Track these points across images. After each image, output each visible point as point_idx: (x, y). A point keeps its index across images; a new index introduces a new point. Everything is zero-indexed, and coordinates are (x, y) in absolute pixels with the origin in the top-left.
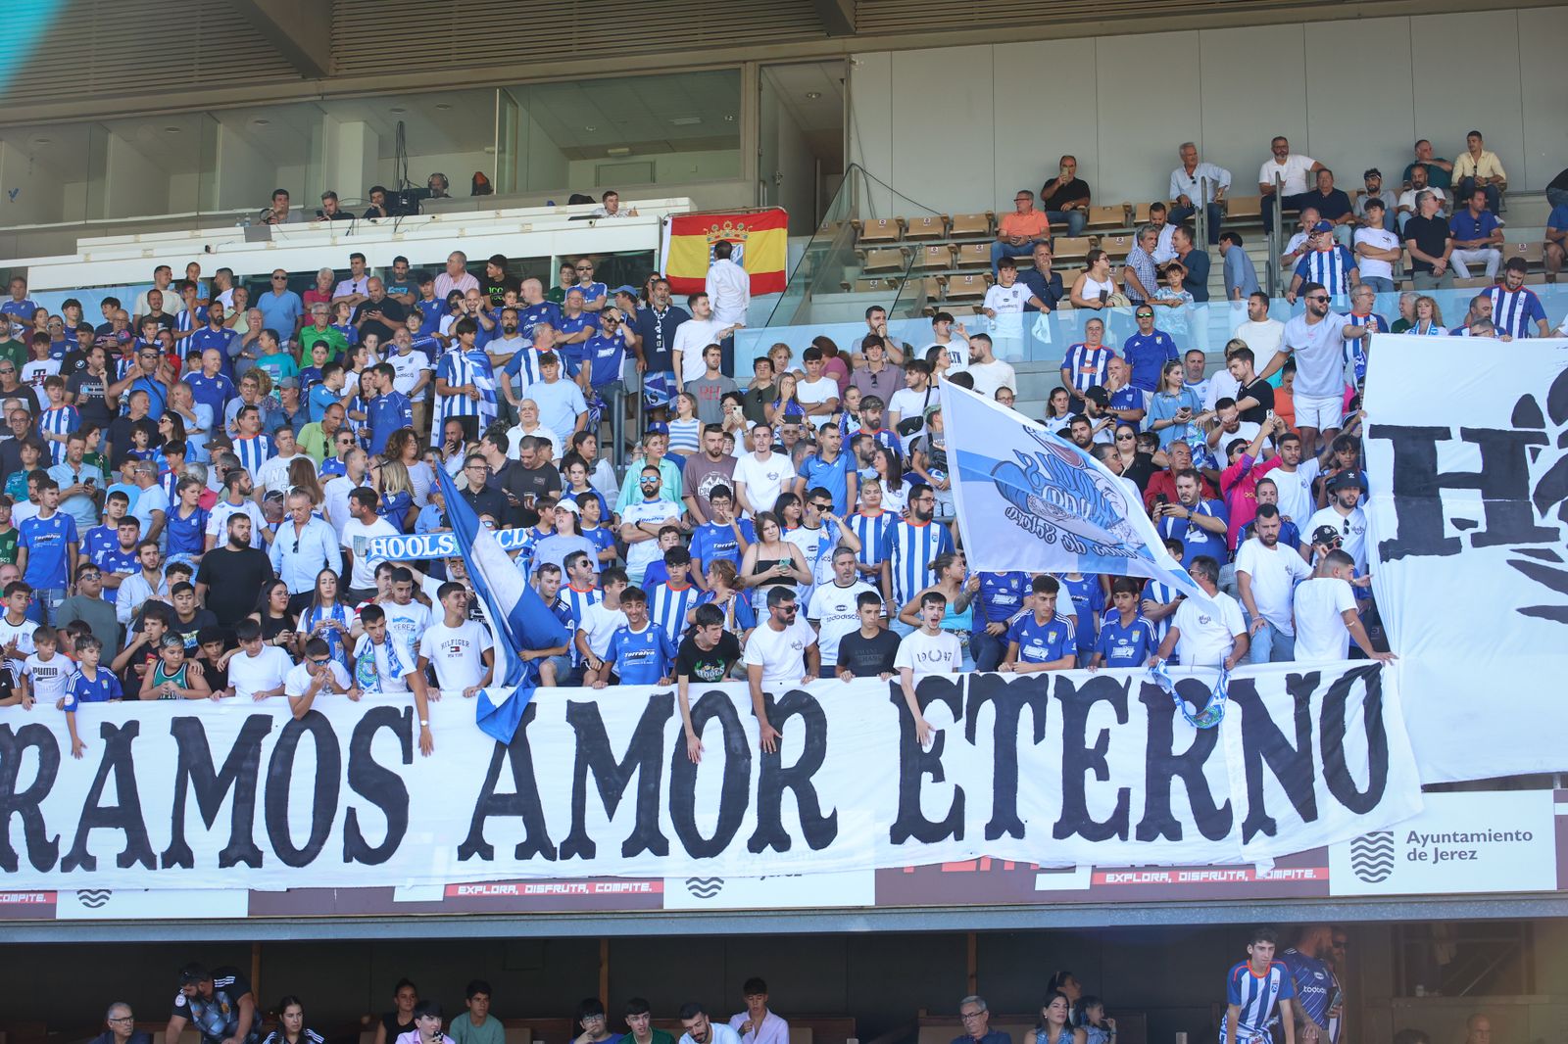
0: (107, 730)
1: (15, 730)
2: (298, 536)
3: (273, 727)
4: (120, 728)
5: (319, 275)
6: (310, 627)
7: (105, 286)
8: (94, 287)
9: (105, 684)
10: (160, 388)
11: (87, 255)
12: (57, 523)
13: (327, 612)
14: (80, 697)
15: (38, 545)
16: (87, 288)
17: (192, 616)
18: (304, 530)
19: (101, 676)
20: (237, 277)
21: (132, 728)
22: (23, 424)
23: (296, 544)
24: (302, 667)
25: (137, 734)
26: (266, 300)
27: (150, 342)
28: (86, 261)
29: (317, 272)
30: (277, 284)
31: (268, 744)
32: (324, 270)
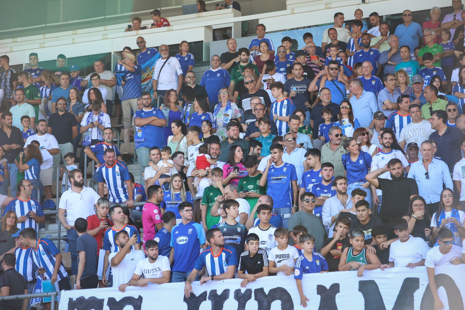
0: (321, 289)
1: (267, 292)
2: (427, 169)
3: (420, 285)
4: (328, 288)
5: (431, 12)
6: (438, 224)
7: (304, 27)
8: (298, 28)
9: (318, 262)
10: (341, 86)
11: (293, 10)
12: (285, 169)
13: (448, 214)
14: (304, 270)
15: (274, 182)
16: (293, 29)
17: (368, 221)
18: (430, 166)
19: (315, 258)
20: (382, 16)
21: (335, 288)
22: (261, 112)
23: (427, 174)
24: (436, 249)
25: (339, 292)
26: (400, 29)
27: (334, 59)
28: (293, 13)
29: (430, 10)
30: (406, 19)
31: (418, 295)
32: (434, 8)
